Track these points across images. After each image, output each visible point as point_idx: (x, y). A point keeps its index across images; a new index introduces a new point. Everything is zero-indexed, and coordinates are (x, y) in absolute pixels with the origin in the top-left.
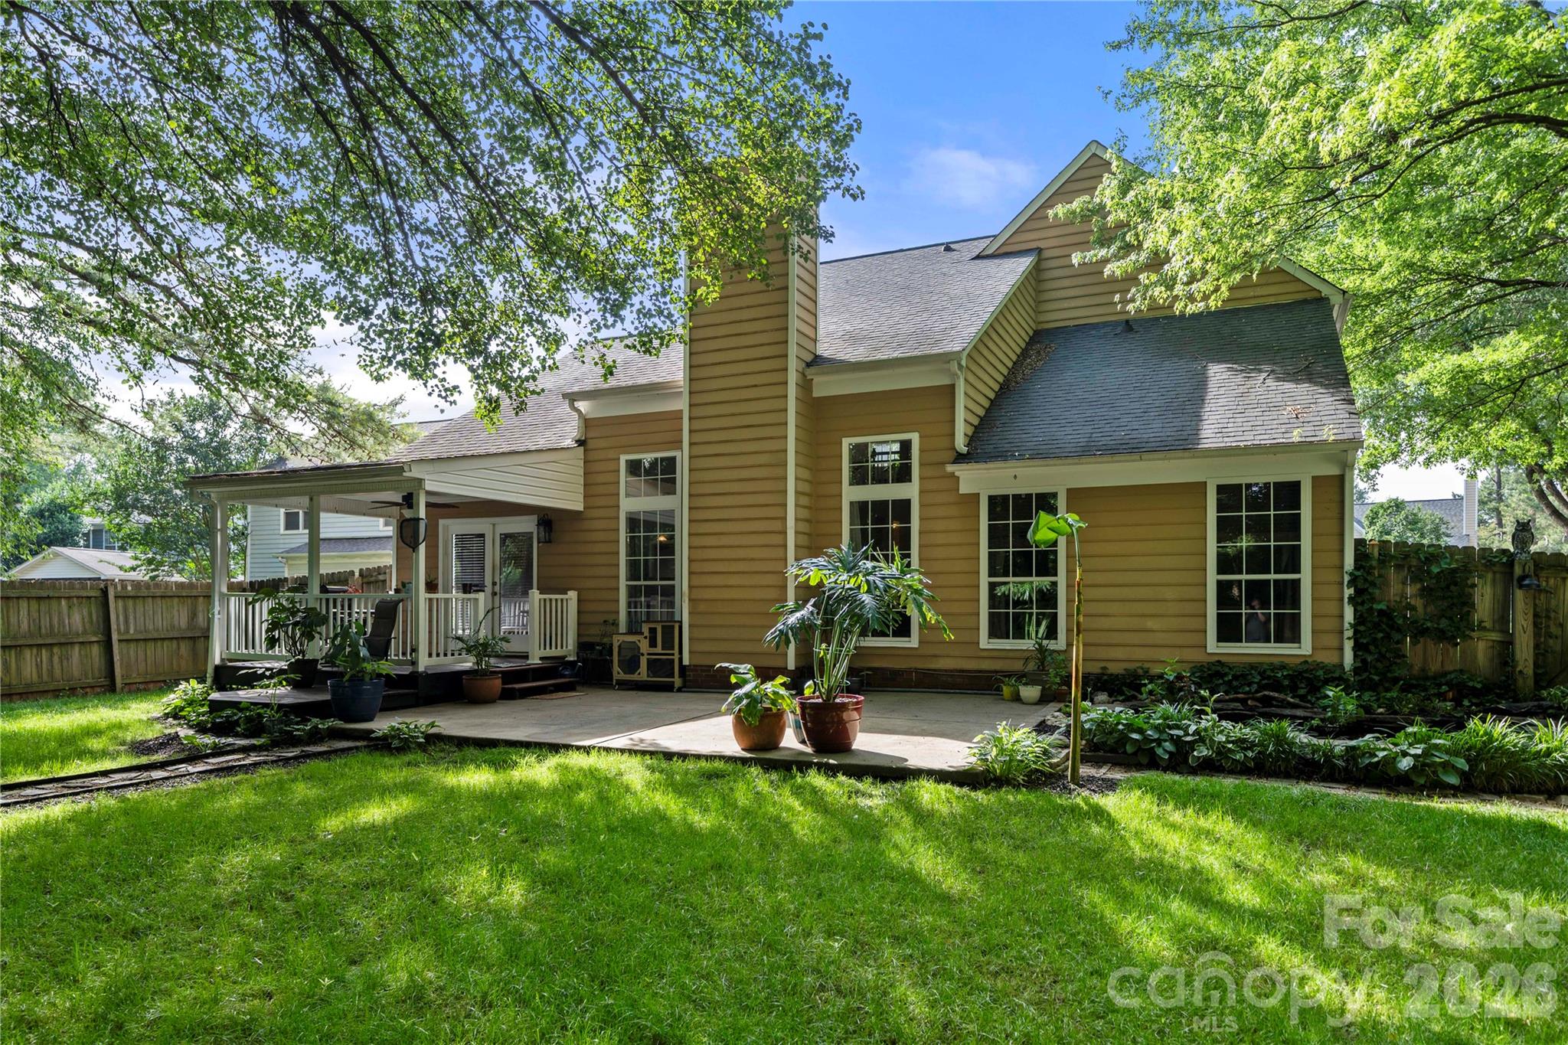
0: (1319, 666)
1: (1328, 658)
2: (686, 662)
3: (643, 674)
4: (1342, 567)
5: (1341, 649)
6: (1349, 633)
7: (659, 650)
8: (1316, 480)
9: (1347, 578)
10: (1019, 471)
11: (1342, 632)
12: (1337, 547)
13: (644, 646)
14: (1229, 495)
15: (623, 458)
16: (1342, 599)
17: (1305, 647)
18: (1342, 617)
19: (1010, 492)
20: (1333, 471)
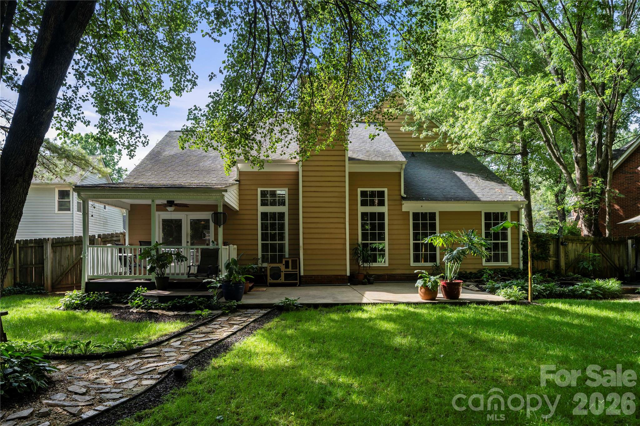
0: (514, 269)
1: (516, 266)
2: (302, 274)
3: (282, 280)
4: (518, 239)
5: (519, 263)
6: (522, 259)
7: (290, 269)
8: (511, 212)
9: (520, 242)
10: (423, 205)
11: (519, 258)
12: (517, 232)
13: (283, 268)
14: (488, 215)
15: (259, 190)
16: (519, 249)
17: (510, 263)
18: (519, 254)
19: (420, 211)
20: (516, 210)
